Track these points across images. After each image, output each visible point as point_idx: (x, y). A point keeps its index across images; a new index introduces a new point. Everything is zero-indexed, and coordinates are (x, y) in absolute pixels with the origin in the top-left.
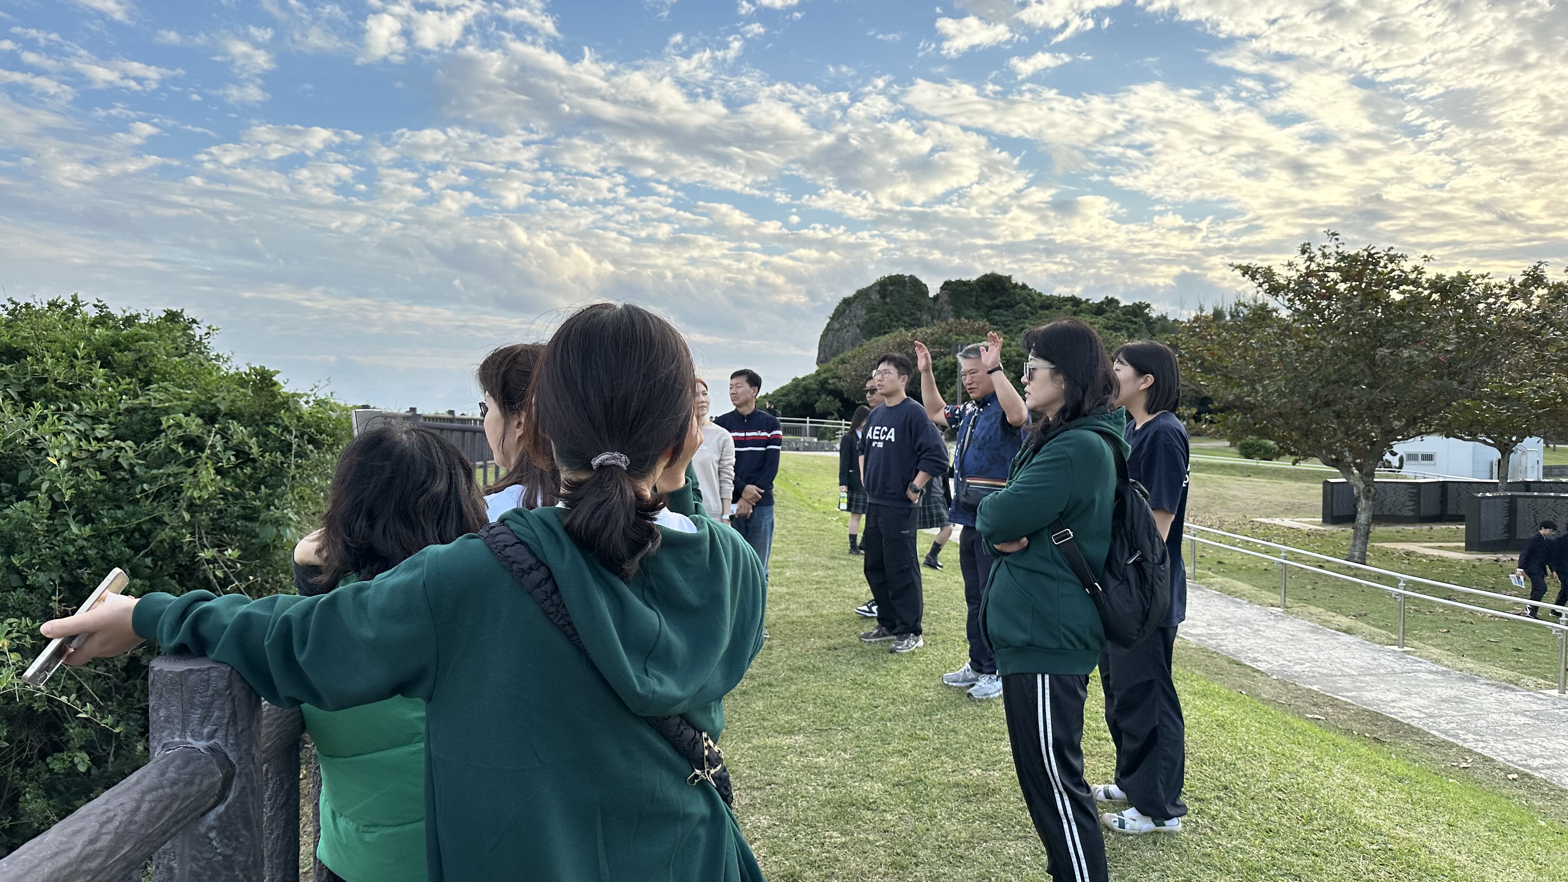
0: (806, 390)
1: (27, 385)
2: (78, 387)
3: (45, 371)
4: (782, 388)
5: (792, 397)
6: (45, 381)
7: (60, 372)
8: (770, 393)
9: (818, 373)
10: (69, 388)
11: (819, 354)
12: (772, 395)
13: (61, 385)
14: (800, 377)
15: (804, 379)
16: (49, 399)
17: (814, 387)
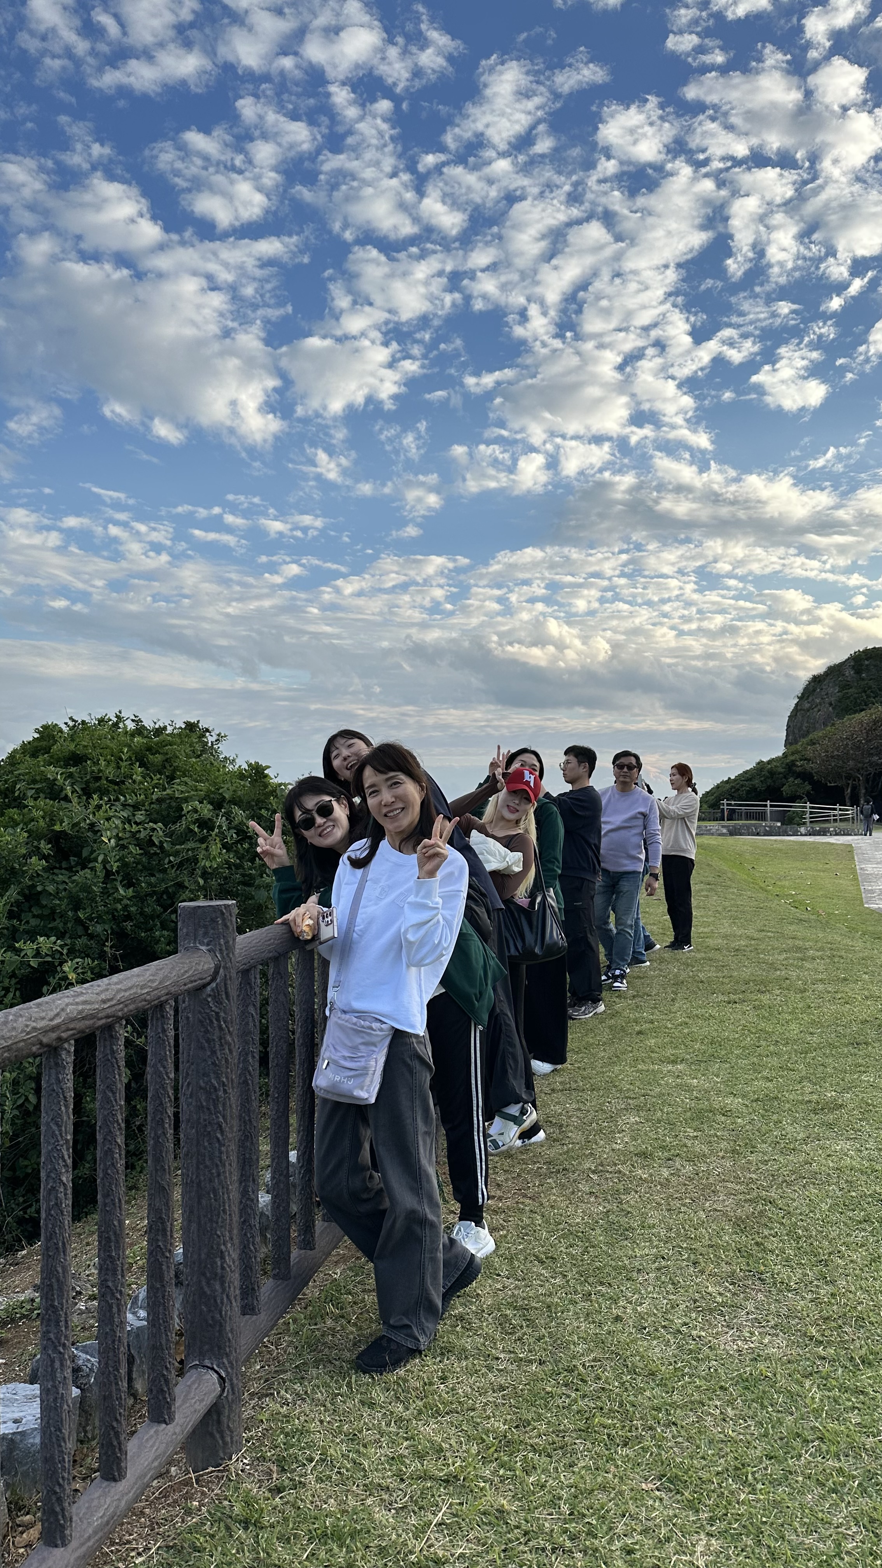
0: (772, 773)
1: (87, 782)
2: (123, 782)
3: (100, 771)
6: (100, 778)
7: (110, 772)
9: (786, 755)
10: (117, 784)
11: (787, 735)
13: (112, 782)
14: (766, 759)
15: (769, 762)
16: (103, 792)
17: (780, 769)
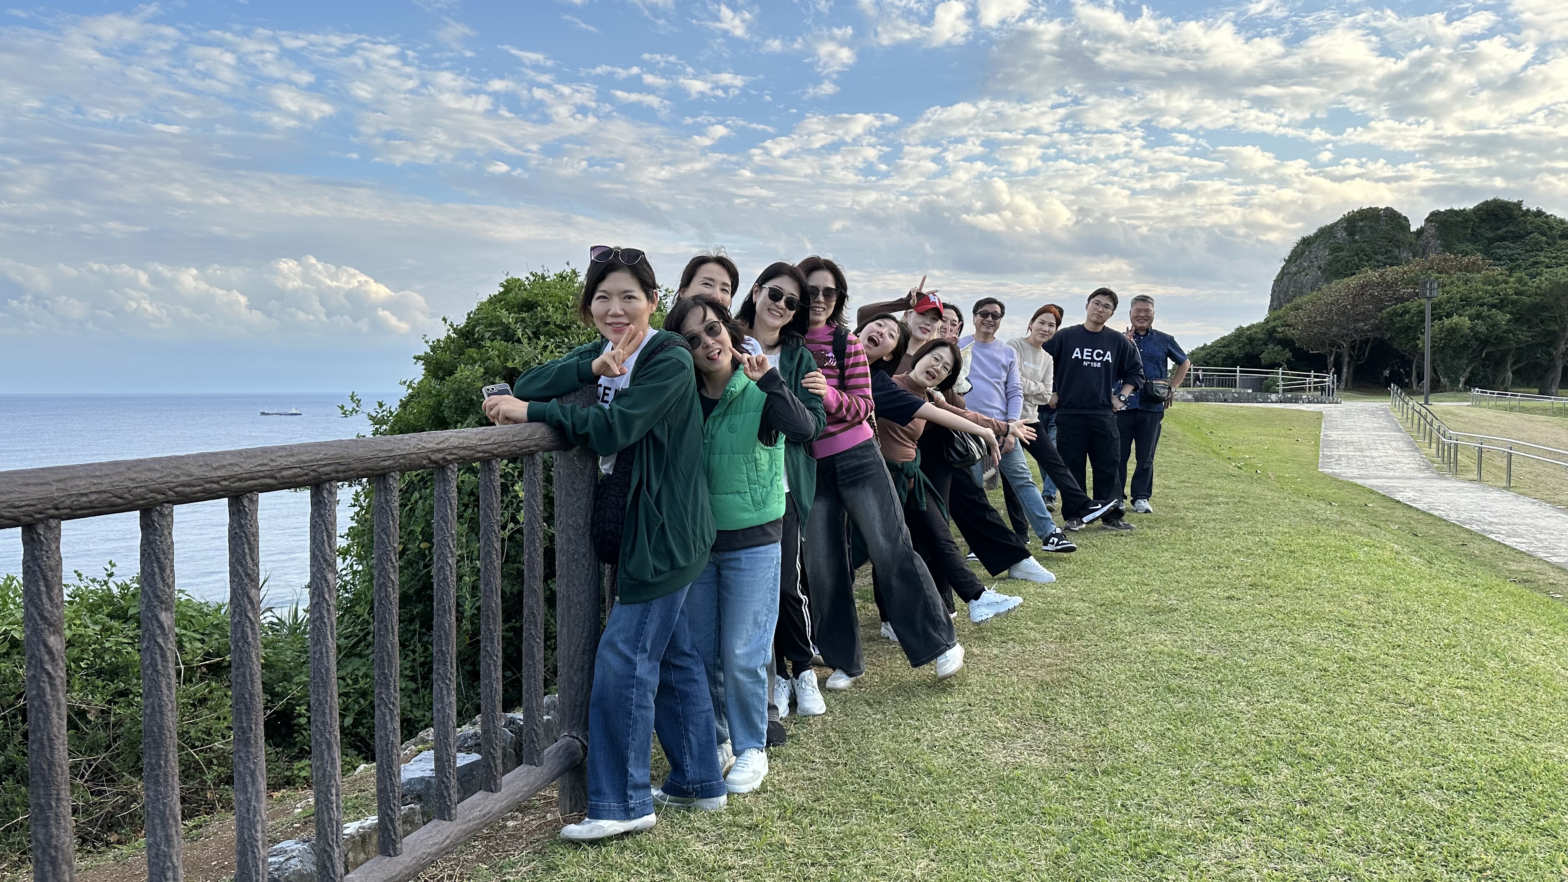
0: (1251, 340)
4: (1223, 339)
5: (1234, 349)
8: (1209, 344)
9: (1267, 321)
11: (1272, 301)
12: (1211, 347)
14: (1245, 326)
15: (1249, 328)
17: (1260, 336)
